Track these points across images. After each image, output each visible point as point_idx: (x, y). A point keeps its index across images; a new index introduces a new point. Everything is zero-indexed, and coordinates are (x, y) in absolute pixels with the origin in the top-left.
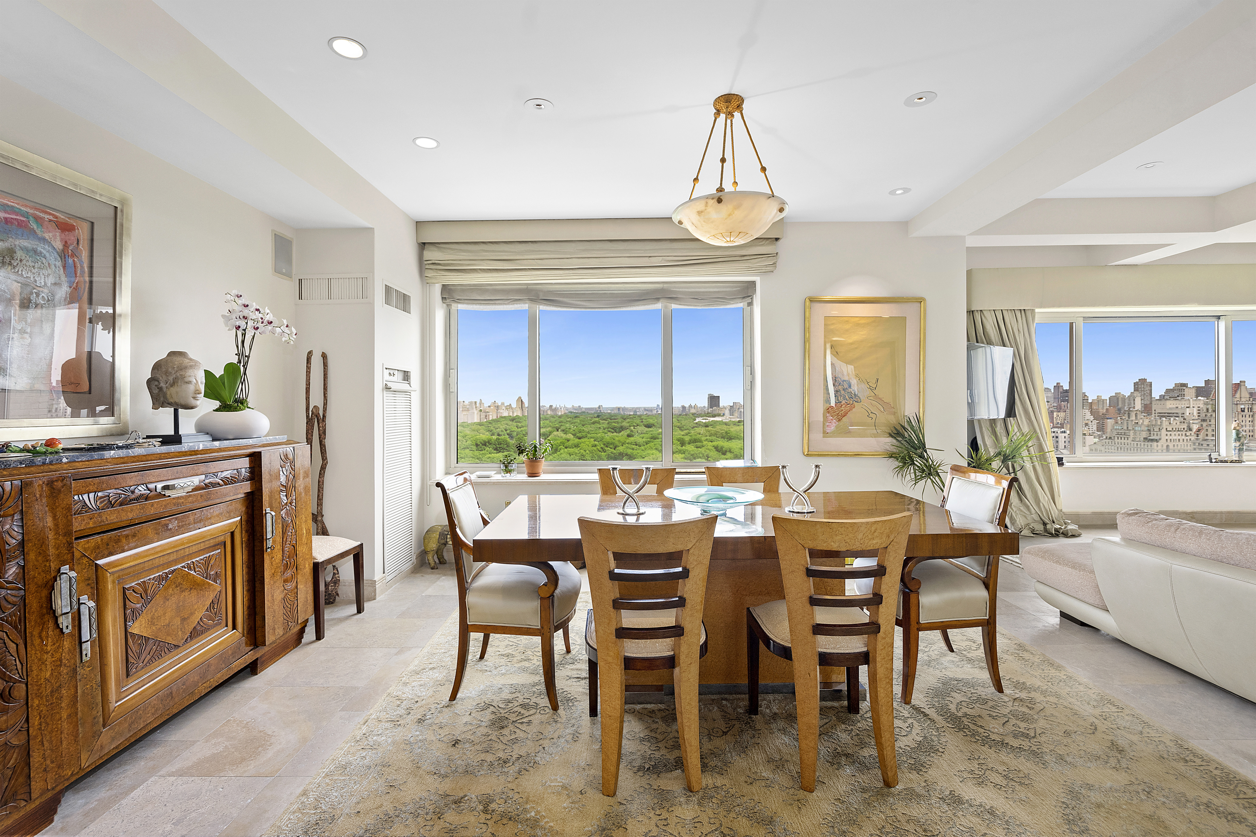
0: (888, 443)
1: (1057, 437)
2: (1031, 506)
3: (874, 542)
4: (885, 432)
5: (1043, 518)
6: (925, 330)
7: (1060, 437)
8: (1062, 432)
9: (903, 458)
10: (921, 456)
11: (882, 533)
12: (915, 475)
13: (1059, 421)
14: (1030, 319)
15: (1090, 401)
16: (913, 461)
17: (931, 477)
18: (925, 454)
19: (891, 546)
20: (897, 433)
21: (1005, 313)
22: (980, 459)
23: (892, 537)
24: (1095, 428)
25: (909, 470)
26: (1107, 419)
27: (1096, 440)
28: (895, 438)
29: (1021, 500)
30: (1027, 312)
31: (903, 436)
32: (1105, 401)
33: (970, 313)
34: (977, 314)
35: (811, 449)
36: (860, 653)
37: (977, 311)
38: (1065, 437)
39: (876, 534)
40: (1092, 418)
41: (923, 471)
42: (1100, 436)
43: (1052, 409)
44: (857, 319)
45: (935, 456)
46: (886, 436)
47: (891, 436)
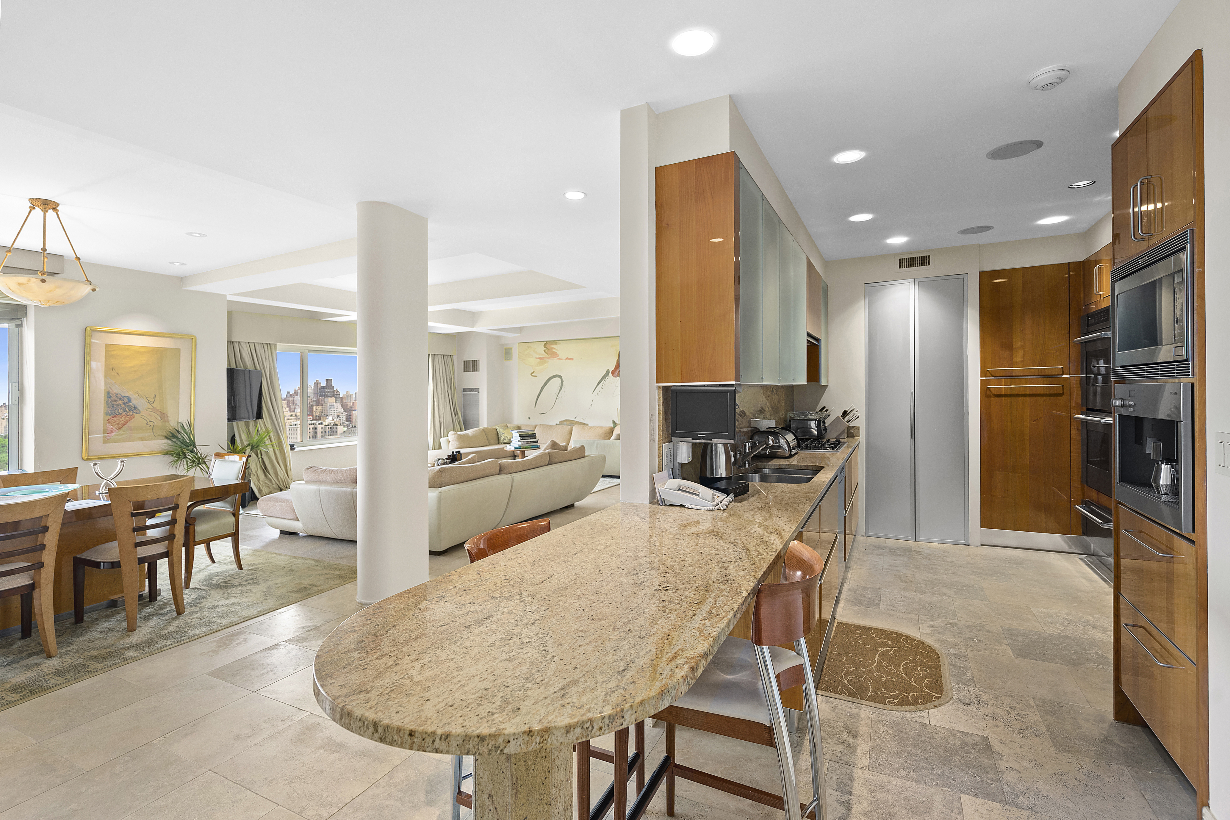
0: (164, 444)
1: (316, 428)
2: (272, 480)
3: (173, 492)
4: (162, 435)
5: (280, 486)
6: (195, 359)
7: (318, 428)
8: (320, 424)
9: (178, 454)
10: (192, 451)
11: (177, 487)
12: (187, 465)
13: (318, 414)
14: (273, 350)
15: (341, 396)
16: (185, 455)
17: (200, 466)
18: (195, 449)
19: (182, 494)
20: (172, 436)
21: (256, 345)
22: (236, 449)
23: (183, 489)
24: (344, 419)
25: (182, 462)
26: (353, 411)
27: (345, 429)
28: (170, 439)
29: (266, 476)
30: (271, 345)
31: (177, 438)
32: (352, 396)
33: (231, 343)
34: (236, 344)
35: (91, 454)
36: (163, 553)
37: (236, 342)
38: (322, 428)
39: (174, 488)
40: (342, 410)
41: (194, 462)
42: (348, 426)
43: (312, 403)
44: (137, 347)
45: (202, 450)
46: (161, 438)
47: (167, 438)
